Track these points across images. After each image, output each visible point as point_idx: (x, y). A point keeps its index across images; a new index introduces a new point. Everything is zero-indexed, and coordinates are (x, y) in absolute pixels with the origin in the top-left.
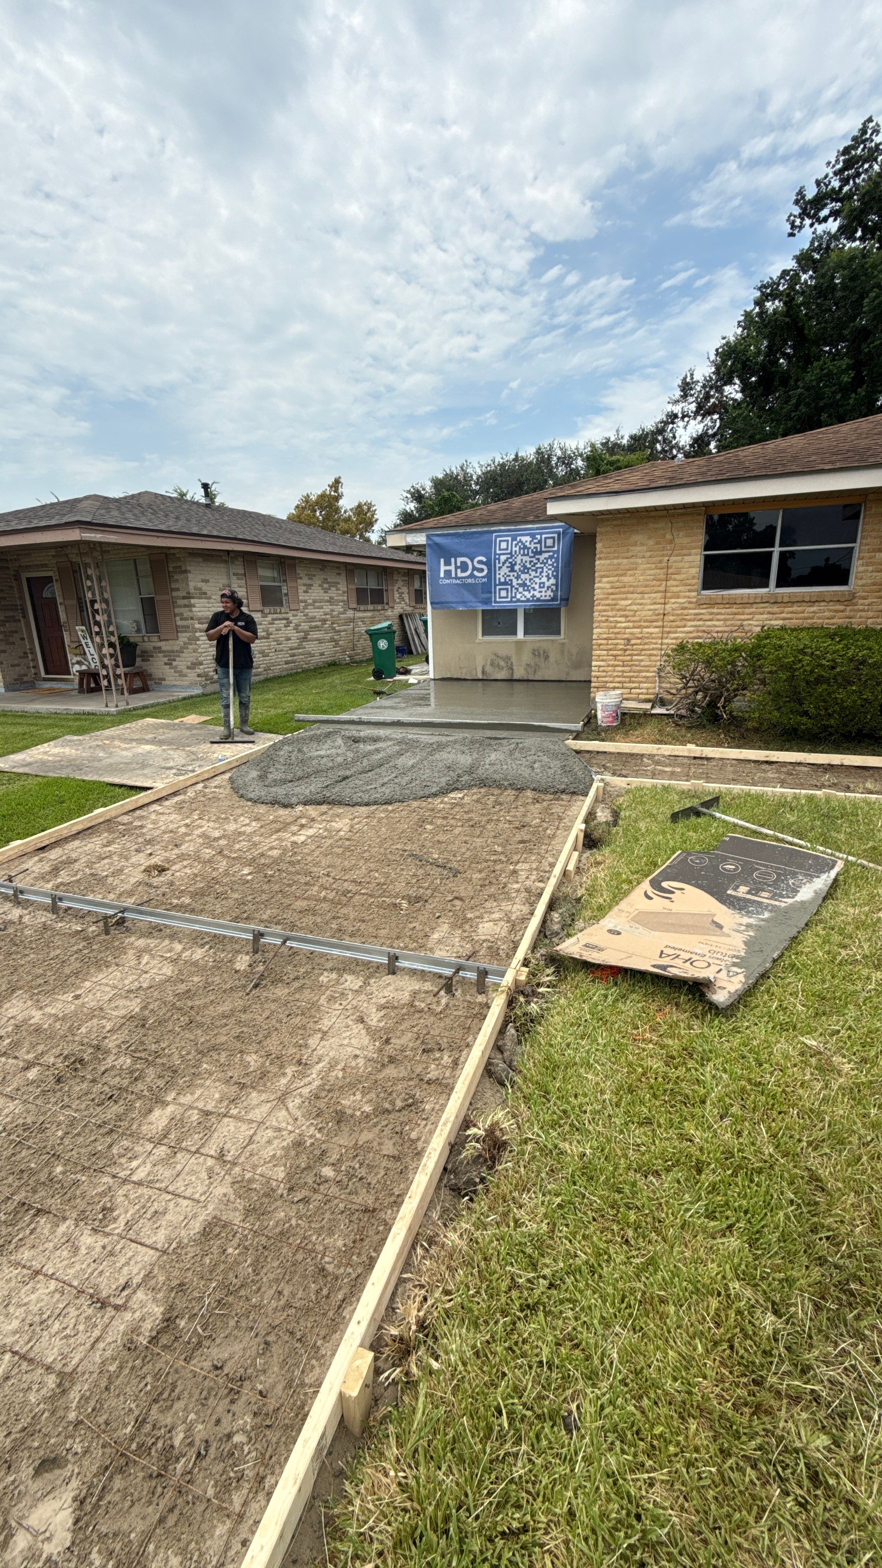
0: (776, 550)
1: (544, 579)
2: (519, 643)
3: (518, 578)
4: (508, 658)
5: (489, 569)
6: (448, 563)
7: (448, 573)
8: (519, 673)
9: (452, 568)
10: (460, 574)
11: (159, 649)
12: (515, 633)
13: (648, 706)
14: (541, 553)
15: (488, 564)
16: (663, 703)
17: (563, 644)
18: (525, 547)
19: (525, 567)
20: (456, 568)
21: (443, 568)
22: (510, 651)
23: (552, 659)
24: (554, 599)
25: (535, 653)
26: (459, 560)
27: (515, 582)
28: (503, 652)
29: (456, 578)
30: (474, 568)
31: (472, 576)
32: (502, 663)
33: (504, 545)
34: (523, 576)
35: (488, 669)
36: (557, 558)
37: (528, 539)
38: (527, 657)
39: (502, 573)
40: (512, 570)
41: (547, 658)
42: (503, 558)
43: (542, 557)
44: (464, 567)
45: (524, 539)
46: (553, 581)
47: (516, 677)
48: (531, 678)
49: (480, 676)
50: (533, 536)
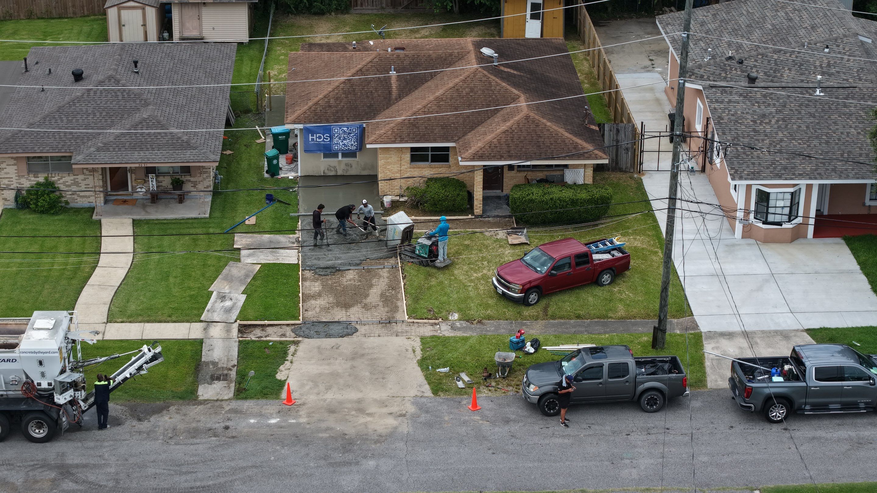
0: (430, 153)
1: (353, 143)
2: (340, 161)
3: (342, 142)
4: (335, 167)
5: (331, 139)
6: (312, 136)
7: (313, 140)
8: (340, 173)
9: (315, 137)
10: (318, 140)
11: (189, 181)
12: (338, 157)
13: (398, 198)
14: (351, 133)
15: (330, 137)
16: (402, 196)
17: (358, 161)
18: (345, 132)
19: (345, 138)
20: (316, 138)
21: (310, 137)
22: (336, 164)
23: (354, 167)
24: (356, 149)
25: (347, 165)
26: (318, 135)
27: (341, 144)
28: (332, 165)
29: (316, 141)
30: (324, 138)
31: (323, 141)
32: (332, 169)
33: (336, 131)
34: (344, 141)
35: (326, 171)
36: (357, 136)
37: (346, 129)
38: (343, 166)
39: (335, 141)
40: (340, 139)
41: (351, 167)
42: (336, 135)
43: (351, 135)
44: (320, 137)
45: (344, 129)
46: (356, 143)
47: (338, 174)
48: (345, 174)
49: (322, 174)
50: (348, 128)
